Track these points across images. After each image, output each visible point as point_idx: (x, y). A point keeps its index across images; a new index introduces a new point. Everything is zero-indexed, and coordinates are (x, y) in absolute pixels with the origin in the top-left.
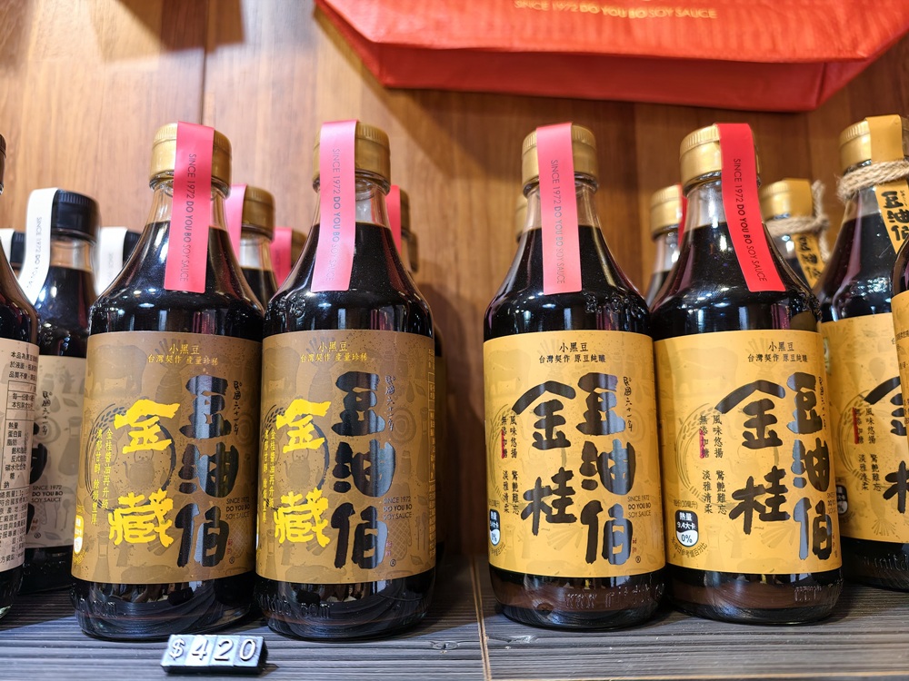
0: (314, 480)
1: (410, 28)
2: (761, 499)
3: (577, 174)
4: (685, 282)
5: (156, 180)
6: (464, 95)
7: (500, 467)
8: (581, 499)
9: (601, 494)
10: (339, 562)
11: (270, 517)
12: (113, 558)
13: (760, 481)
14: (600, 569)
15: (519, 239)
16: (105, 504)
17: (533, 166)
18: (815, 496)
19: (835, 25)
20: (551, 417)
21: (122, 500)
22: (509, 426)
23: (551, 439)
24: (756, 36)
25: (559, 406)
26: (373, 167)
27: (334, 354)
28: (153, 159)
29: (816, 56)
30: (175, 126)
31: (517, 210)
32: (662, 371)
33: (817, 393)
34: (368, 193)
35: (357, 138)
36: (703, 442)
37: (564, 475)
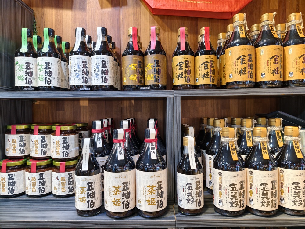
0: (152, 73)
1: (159, 6)
2: (206, 75)
3: (185, 34)
4: (199, 49)
5: (129, 36)
6: (167, 16)
7: (174, 73)
8: (184, 75)
9: (187, 75)
10: (155, 82)
11: (146, 78)
12: (130, 82)
13: (206, 73)
14: (186, 83)
15: (177, 43)
16: (129, 76)
17: (179, 33)
18: (212, 75)
19: (232, 5)
20: (181, 66)
21: (131, 75)
22: (176, 68)
23: (181, 68)
24: (218, 7)
25: (182, 64)
26: (158, 33)
27: (153, 57)
28: (128, 33)
29: (228, 11)
30: (132, 28)
31: (177, 39)
32: (195, 61)
33: (214, 63)
34: (157, 36)
35: (156, 29)
36: (199, 69)
37: (182, 73)
